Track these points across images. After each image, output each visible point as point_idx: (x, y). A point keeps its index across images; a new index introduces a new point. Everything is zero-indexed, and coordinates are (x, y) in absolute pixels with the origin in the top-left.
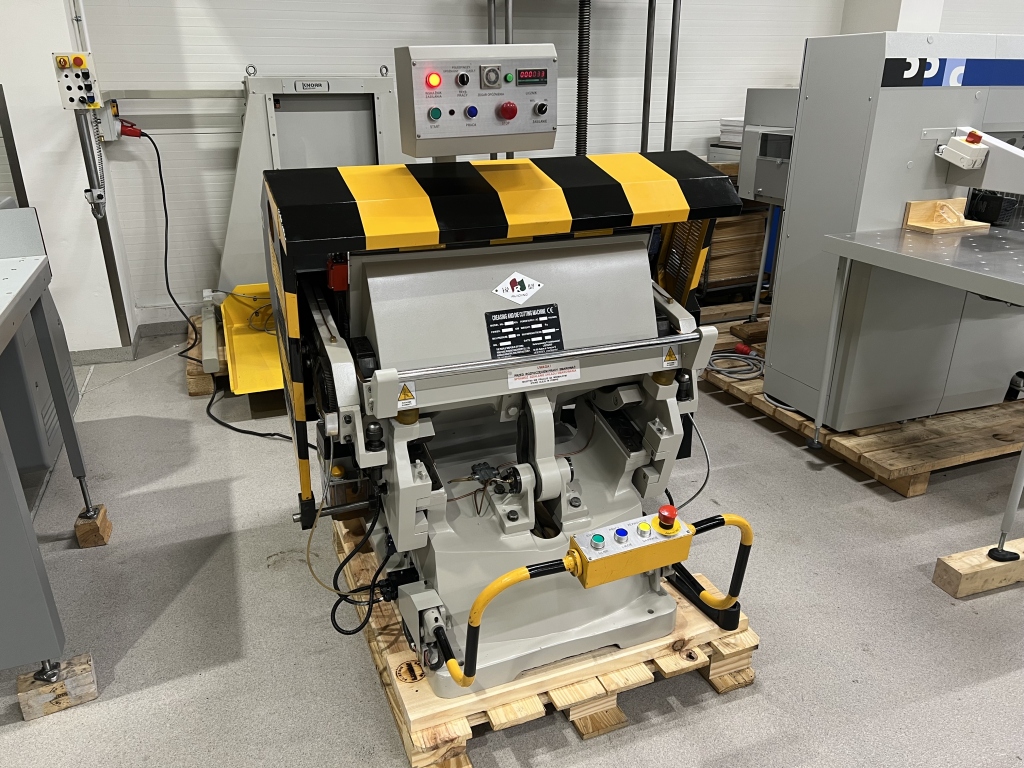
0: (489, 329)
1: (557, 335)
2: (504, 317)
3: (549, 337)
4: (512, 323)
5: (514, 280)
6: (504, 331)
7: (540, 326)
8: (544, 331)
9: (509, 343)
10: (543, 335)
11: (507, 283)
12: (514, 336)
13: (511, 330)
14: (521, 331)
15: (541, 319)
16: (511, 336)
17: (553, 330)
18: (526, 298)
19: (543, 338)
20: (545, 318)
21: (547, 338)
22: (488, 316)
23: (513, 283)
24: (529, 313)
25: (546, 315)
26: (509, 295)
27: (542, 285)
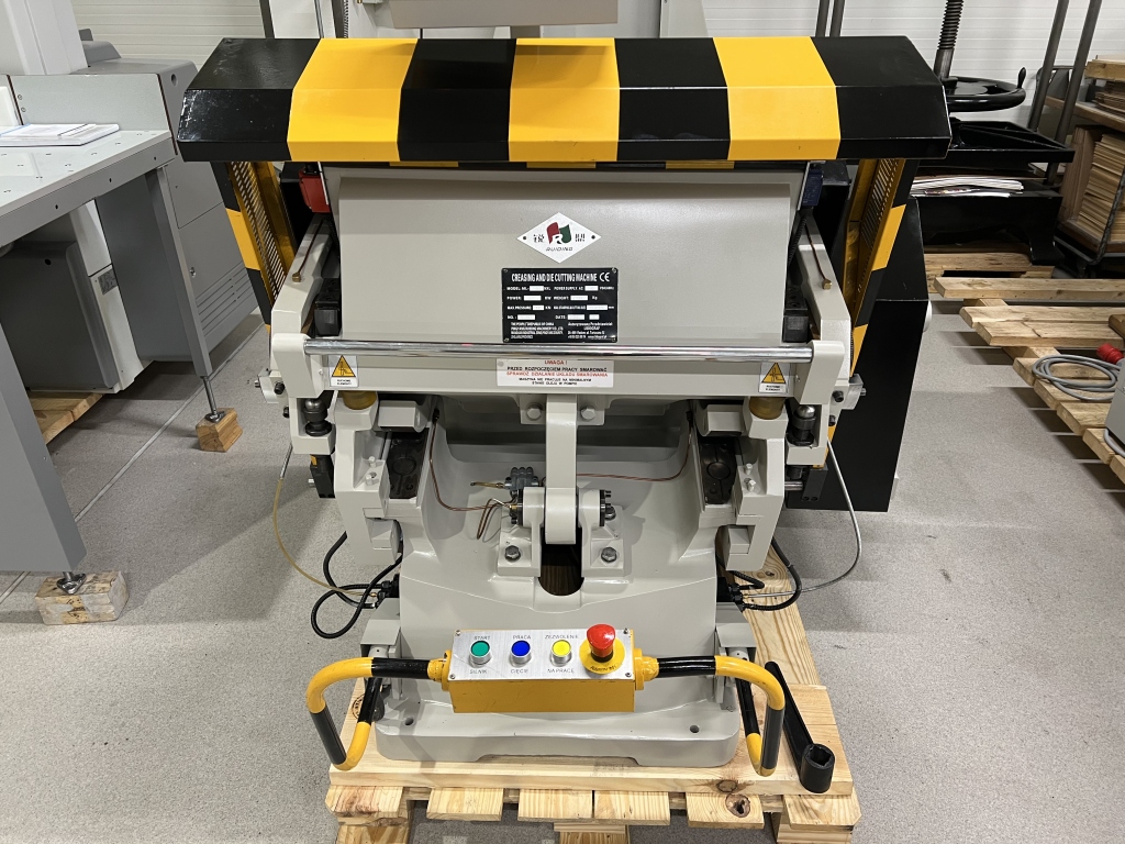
0: (505, 293)
1: (610, 317)
2: (530, 278)
3: (597, 317)
4: (541, 288)
5: (555, 225)
6: (527, 298)
7: (585, 298)
8: (589, 308)
9: (533, 317)
10: (588, 313)
11: (542, 229)
12: (541, 308)
13: (538, 298)
14: (552, 303)
15: (588, 288)
16: (535, 308)
17: (605, 307)
18: (569, 254)
19: (587, 317)
20: (595, 288)
21: (592, 317)
22: (507, 275)
23: (553, 230)
24: (570, 277)
25: (598, 283)
26: (541, 247)
27: (597, 237)
